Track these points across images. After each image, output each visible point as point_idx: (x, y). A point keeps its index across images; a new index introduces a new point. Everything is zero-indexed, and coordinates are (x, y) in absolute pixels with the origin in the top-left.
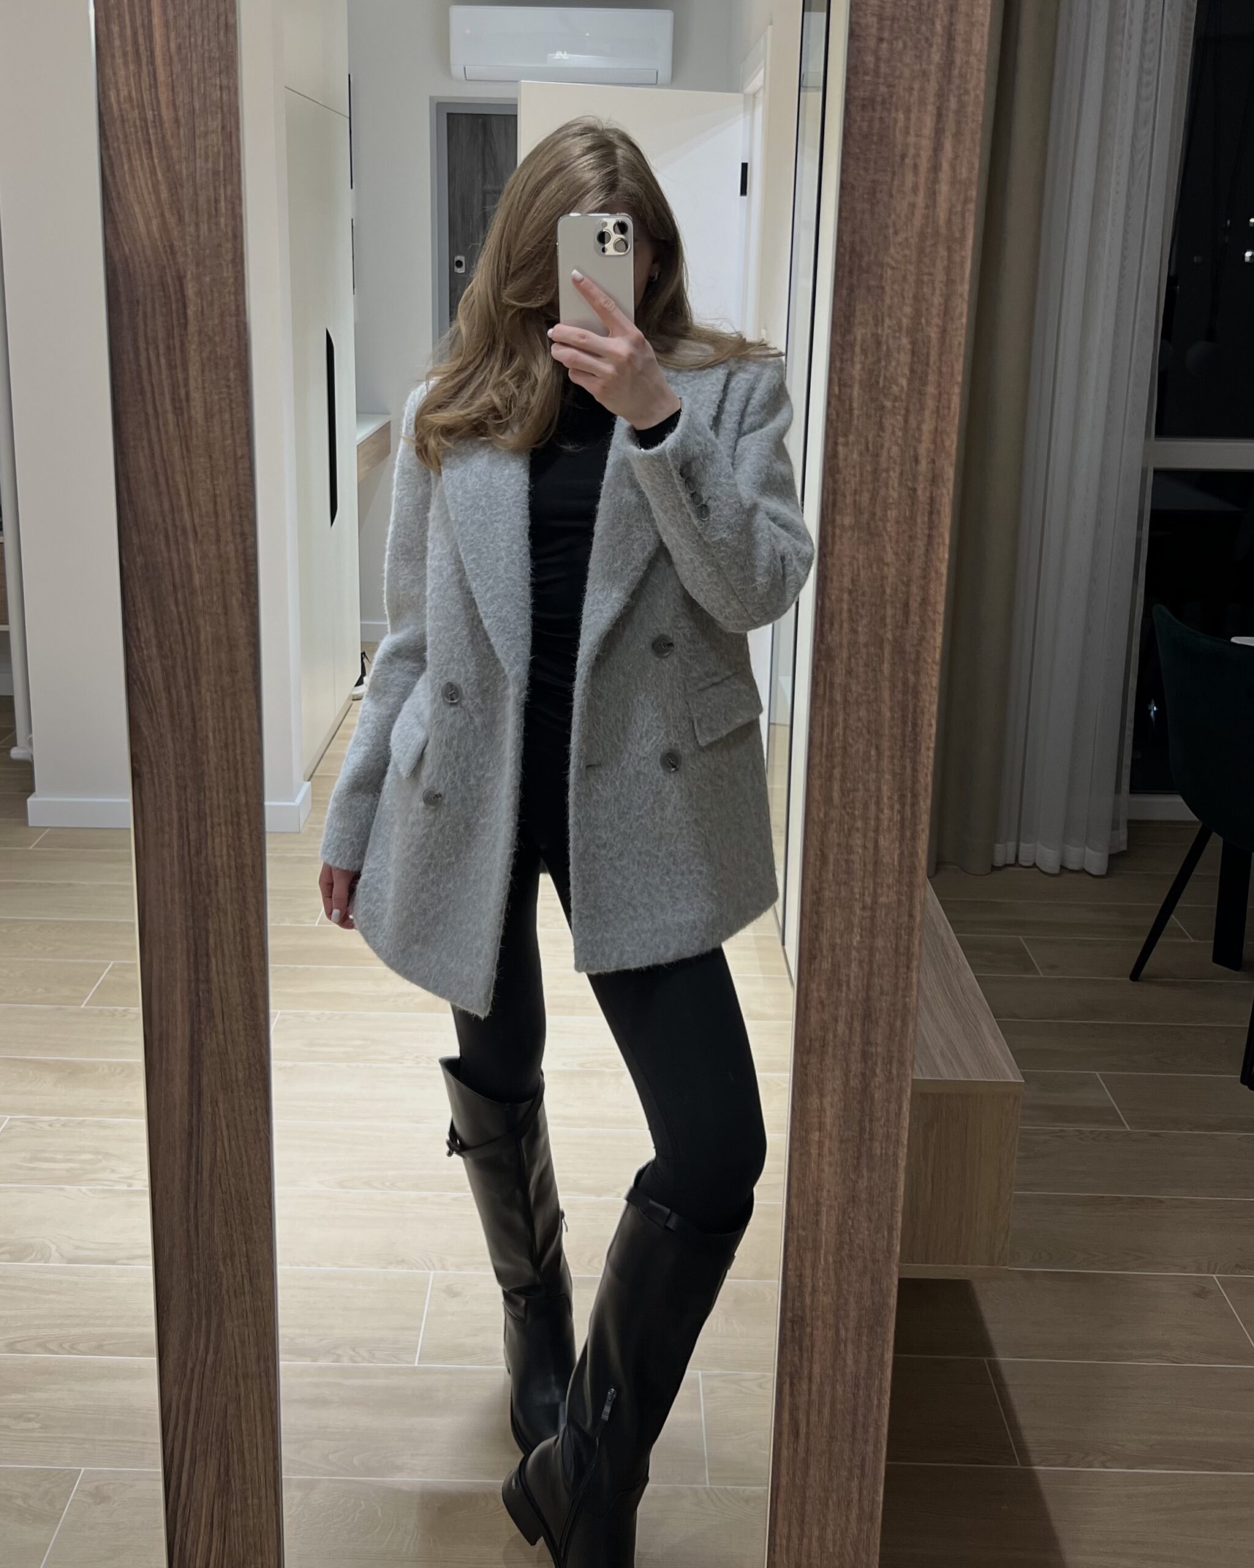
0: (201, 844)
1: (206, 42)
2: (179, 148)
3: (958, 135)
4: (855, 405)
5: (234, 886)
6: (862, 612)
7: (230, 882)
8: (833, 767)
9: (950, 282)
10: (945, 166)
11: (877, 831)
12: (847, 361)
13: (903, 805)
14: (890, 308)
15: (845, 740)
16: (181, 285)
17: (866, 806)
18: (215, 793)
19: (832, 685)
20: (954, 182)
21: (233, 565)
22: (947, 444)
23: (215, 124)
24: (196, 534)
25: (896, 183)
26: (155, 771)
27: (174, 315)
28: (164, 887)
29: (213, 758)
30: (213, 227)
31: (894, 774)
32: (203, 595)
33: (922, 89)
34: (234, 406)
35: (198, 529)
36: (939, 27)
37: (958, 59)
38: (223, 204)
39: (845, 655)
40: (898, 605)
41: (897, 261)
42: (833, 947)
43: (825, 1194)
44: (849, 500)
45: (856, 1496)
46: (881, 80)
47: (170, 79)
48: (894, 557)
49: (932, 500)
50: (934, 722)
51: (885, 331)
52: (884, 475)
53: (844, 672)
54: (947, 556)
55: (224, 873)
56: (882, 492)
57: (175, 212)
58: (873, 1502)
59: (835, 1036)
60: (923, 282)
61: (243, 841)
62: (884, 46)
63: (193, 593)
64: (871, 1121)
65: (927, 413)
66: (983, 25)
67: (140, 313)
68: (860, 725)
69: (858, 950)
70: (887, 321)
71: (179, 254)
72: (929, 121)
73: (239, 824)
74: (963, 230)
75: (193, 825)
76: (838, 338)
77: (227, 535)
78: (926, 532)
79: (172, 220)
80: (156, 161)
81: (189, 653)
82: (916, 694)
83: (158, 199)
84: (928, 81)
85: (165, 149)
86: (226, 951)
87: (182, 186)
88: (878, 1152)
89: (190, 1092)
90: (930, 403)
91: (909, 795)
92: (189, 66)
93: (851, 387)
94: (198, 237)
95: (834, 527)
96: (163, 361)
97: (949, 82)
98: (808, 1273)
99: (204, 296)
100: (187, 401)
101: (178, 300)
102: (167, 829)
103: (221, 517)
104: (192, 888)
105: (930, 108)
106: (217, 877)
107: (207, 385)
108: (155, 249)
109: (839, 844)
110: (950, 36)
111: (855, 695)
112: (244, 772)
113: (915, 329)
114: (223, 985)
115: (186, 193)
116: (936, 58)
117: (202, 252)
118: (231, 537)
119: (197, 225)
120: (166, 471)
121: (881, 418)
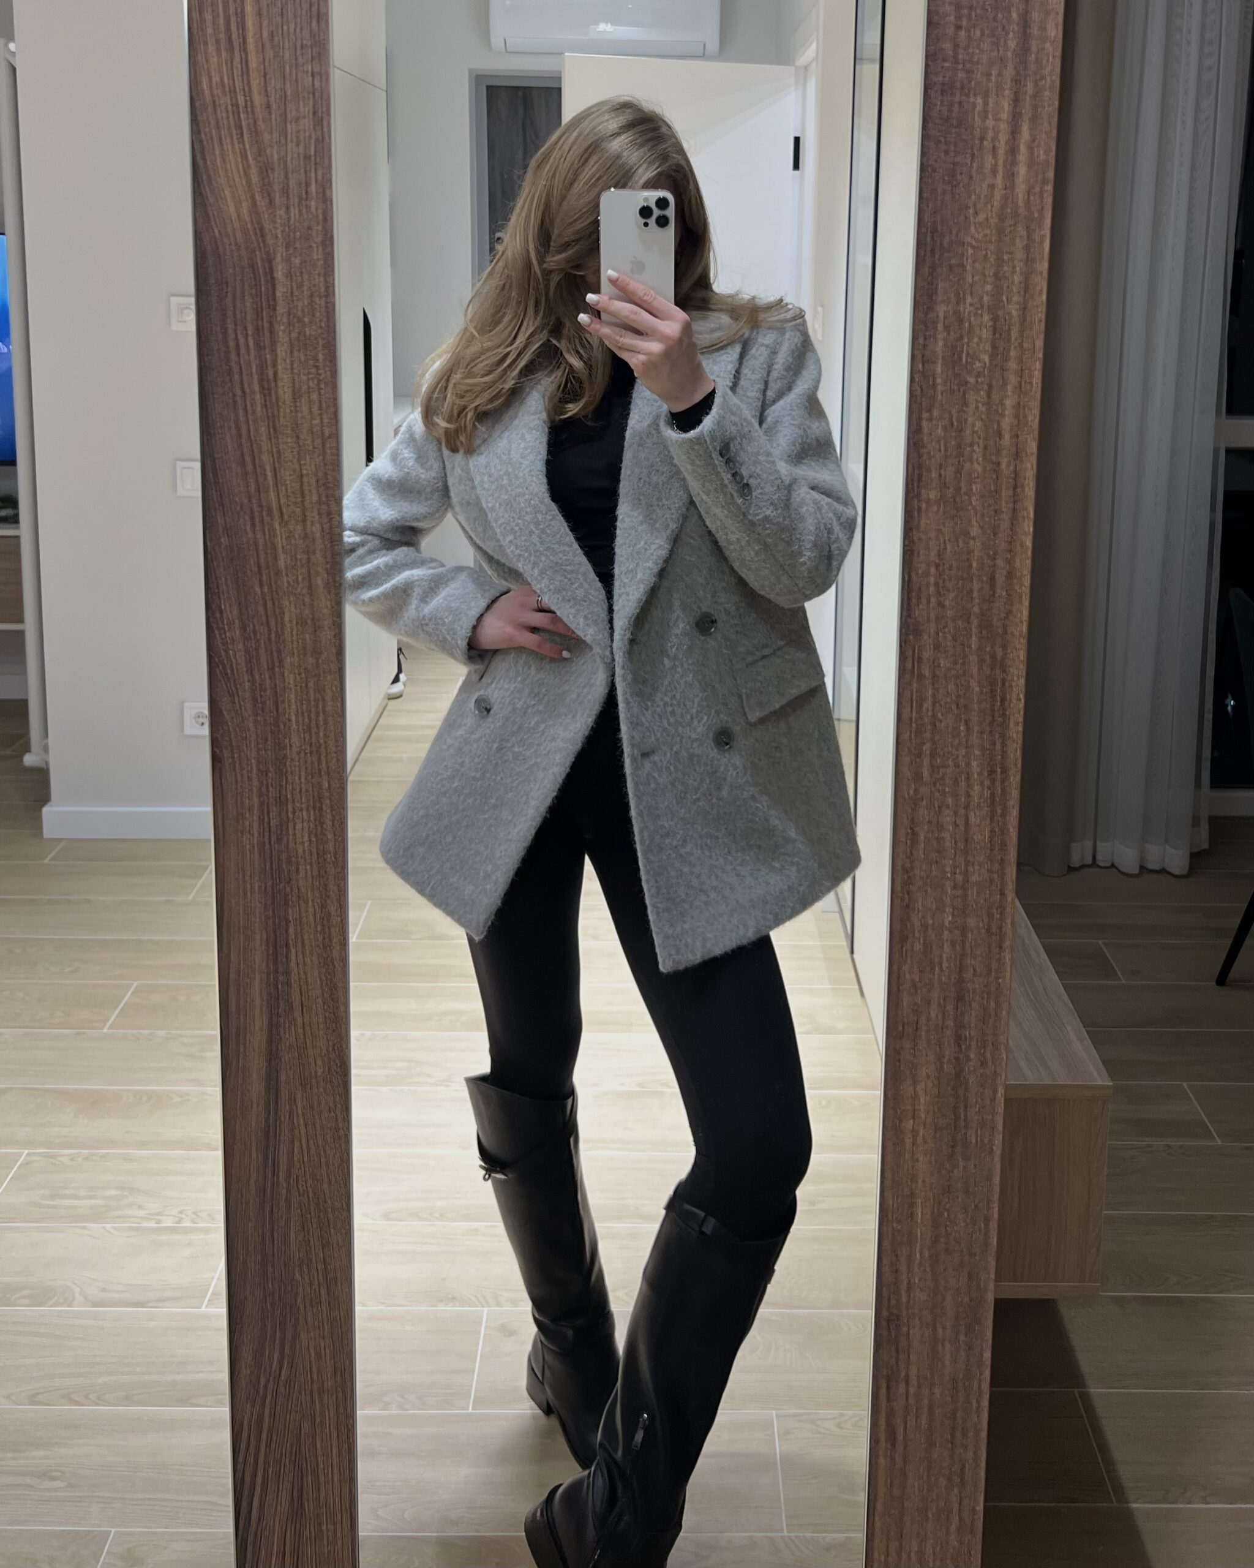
0: (282, 831)
1: (298, 30)
2: (271, 133)
3: (1035, 118)
4: (939, 381)
5: (315, 873)
6: (949, 585)
7: (311, 869)
8: (923, 743)
9: (1029, 261)
10: (1023, 148)
11: (967, 807)
12: (930, 337)
13: (993, 781)
14: (972, 286)
15: (934, 716)
16: (271, 269)
18: (297, 778)
19: (920, 660)
20: (1031, 163)
21: (319, 545)
22: (1029, 419)
23: (306, 109)
24: (282, 513)
25: (975, 165)
26: (236, 756)
27: (263, 297)
28: (244, 875)
29: (295, 740)
30: (304, 211)
31: (983, 749)
32: (287, 575)
33: (999, 75)
34: (322, 386)
35: (284, 510)
36: (1014, 16)
37: (1034, 45)
38: (313, 187)
39: (932, 629)
40: (984, 579)
41: (977, 241)
42: (924, 926)
43: (920, 1183)
44: (934, 475)
45: (956, 1506)
46: (960, 66)
47: (262, 66)
48: (980, 531)
49: (1016, 475)
50: (1022, 696)
51: (967, 308)
52: (968, 449)
53: (932, 646)
54: (1031, 529)
55: (305, 860)
56: (967, 466)
57: (265, 195)
58: (974, 1511)
59: (928, 1019)
60: (1003, 260)
61: (325, 826)
62: (963, 33)
63: (278, 573)
64: (966, 1107)
65: (1010, 388)
66: (1057, 13)
68: (949, 700)
69: (951, 931)
70: (969, 300)
71: (269, 237)
72: (1006, 105)
73: (321, 809)
74: (1042, 210)
75: (274, 810)
76: (921, 315)
77: (313, 515)
78: (1011, 505)
79: (262, 203)
80: (247, 146)
81: (273, 635)
82: (1004, 668)
83: (249, 182)
84: (1006, 67)
85: (256, 133)
86: (307, 942)
87: (273, 169)
88: (974, 1141)
89: (268, 1088)
90: (1013, 379)
91: (999, 770)
92: (281, 54)
93: (934, 362)
94: (289, 219)
95: (919, 501)
96: (251, 342)
97: (1026, 68)
98: (903, 1268)
99: (294, 278)
100: (276, 381)
101: (267, 282)
102: (247, 815)
103: (307, 498)
104: (272, 874)
105: (1007, 92)
106: (298, 863)
107: (295, 365)
108: (245, 232)
109: (929, 822)
110: (1025, 23)
111: (943, 669)
112: (327, 756)
113: (995, 308)
114: (303, 977)
115: (277, 176)
116: (1012, 44)
117: (292, 234)
118: (317, 517)
119: (288, 208)
120: (253, 451)
121: (964, 393)
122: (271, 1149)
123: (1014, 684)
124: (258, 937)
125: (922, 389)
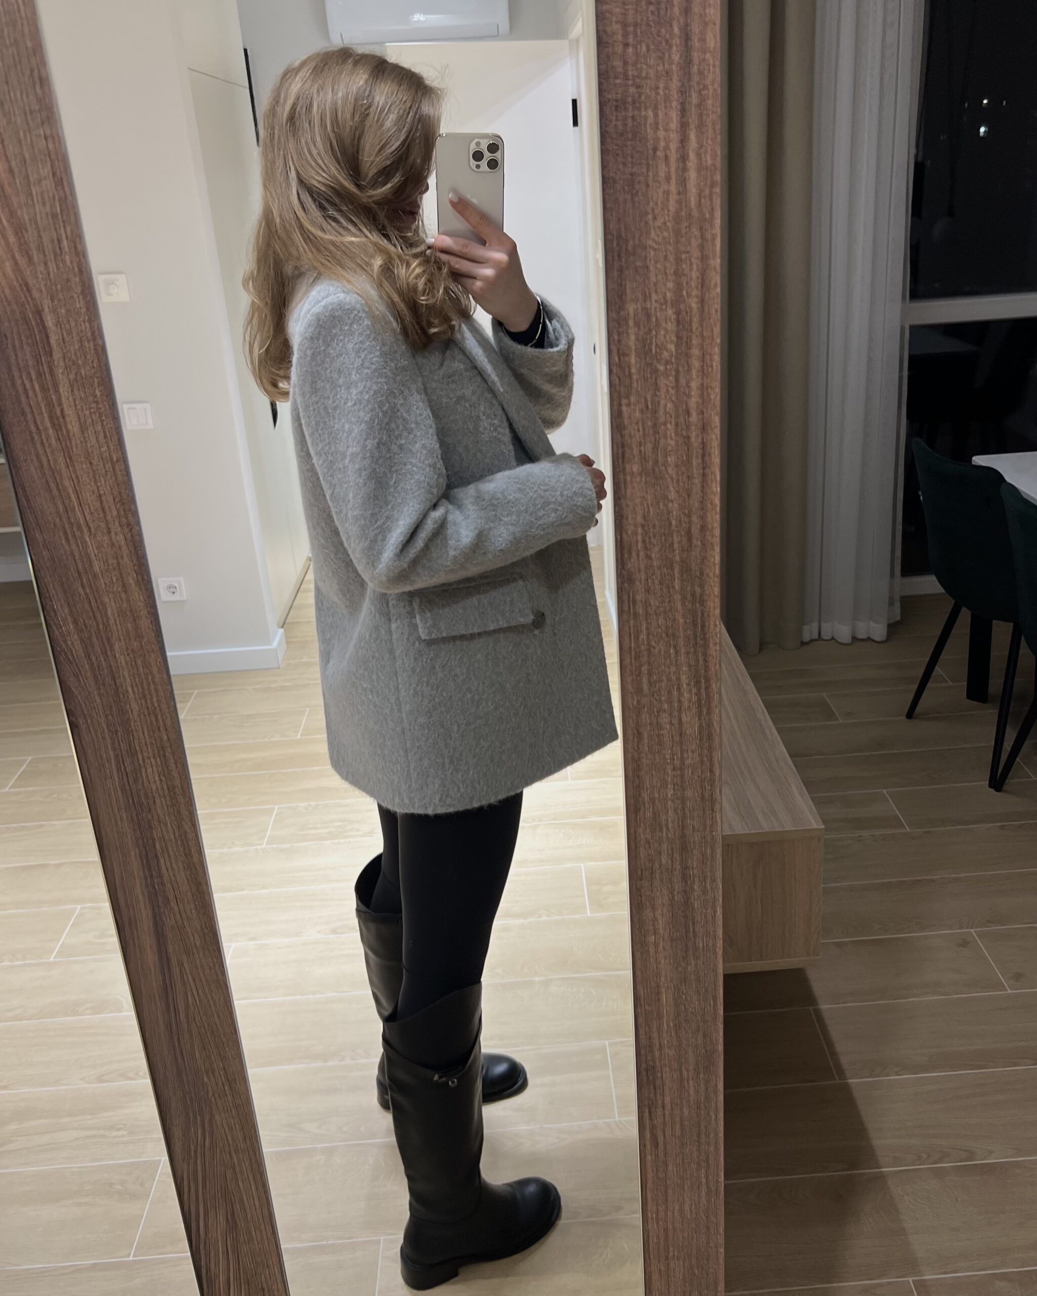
0: (136, 774)
1: (24, 96)
2: (18, 196)
3: (700, 127)
4: (633, 371)
5: (169, 803)
6: (654, 541)
7: (166, 801)
8: (641, 666)
9: (704, 258)
10: (692, 156)
11: (680, 710)
12: (623, 333)
14: (655, 284)
15: (649, 644)
16: (41, 318)
17: (670, 693)
18: (141, 734)
19: (634, 602)
20: (700, 169)
21: (125, 551)
22: (712, 397)
23: (46, 171)
24: (89, 528)
25: (650, 174)
26: (89, 721)
27: (40, 346)
28: (113, 810)
29: (135, 706)
30: (61, 265)
31: (690, 666)
32: (104, 579)
33: (666, 88)
34: (104, 418)
35: (91, 525)
36: (676, 30)
37: (695, 55)
38: (65, 243)
39: (643, 577)
40: (682, 533)
41: (657, 243)
42: (653, 800)
43: (663, 979)
44: (635, 452)
45: (704, 1180)
46: (630, 82)
48: (676, 495)
49: (704, 445)
51: (653, 305)
52: (663, 427)
53: (643, 590)
54: (719, 490)
55: (159, 794)
56: (662, 442)
57: (24, 253)
58: (717, 1182)
59: (660, 865)
60: (681, 260)
61: (170, 768)
62: (630, 50)
63: (95, 576)
64: (694, 924)
65: (694, 372)
66: (715, 24)
67: (10, 346)
68: (660, 630)
69: (673, 802)
70: (654, 297)
71: (34, 291)
72: (674, 115)
73: (165, 756)
74: (712, 212)
75: (127, 761)
76: (614, 315)
78: (701, 471)
79: (22, 262)
81: (101, 626)
82: (702, 602)
84: (671, 80)
86: (171, 853)
87: (27, 231)
88: (701, 946)
89: (160, 958)
90: (696, 364)
91: (703, 681)
93: (628, 355)
94: (49, 274)
95: (625, 474)
96: (37, 387)
97: (690, 80)
98: (655, 1035)
99: (63, 326)
100: (64, 417)
101: (40, 331)
102: (107, 765)
103: (108, 512)
104: (135, 808)
105: (674, 104)
106: (154, 798)
107: (77, 403)
108: (12, 288)
109: (650, 724)
110: (687, 37)
111: (654, 608)
112: (162, 715)
113: (678, 300)
114: (172, 877)
115: (31, 235)
116: (676, 57)
117: (54, 287)
118: (119, 529)
119: (46, 264)
120: (56, 479)
121: (656, 380)
122: (170, 997)
123: (711, 614)
124: (133, 853)
125: (620, 379)
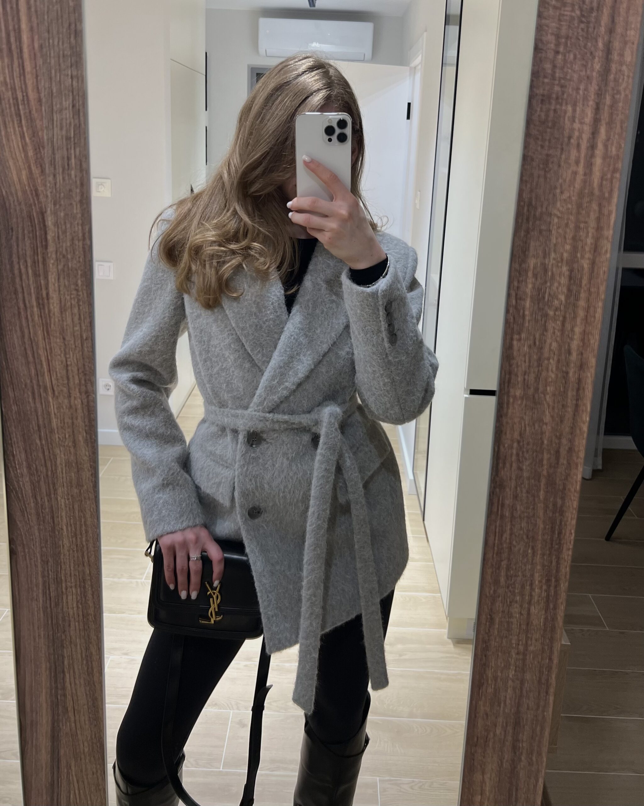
0: (58, 600)
1: (61, 43)
2: (41, 120)
3: (610, 124)
4: (527, 313)
5: (82, 628)
6: (527, 456)
7: (79, 625)
8: (502, 561)
9: (599, 229)
10: (600, 146)
11: (530, 603)
12: (522, 281)
13: (549, 587)
14: (555, 245)
16: (44, 219)
17: (523, 587)
18: (68, 566)
19: (503, 505)
20: (605, 157)
21: (80, 414)
22: (592, 342)
23: (67, 103)
24: (54, 391)
25: (563, 157)
26: (26, 550)
27: (38, 239)
28: (34, 627)
29: (66, 541)
30: (67, 178)
31: (543, 566)
32: (58, 434)
33: (586, 89)
34: (81, 303)
35: (55, 389)
36: (600, 45)
37: (614, 67)
38: (73, 161)
39: (513, 484)
40: (552, 452)
41: (562, 213)
42: (495, 678)
44: (520, 379)
46: (557, 82)
47: (34, 70)
48: (550, 419)
49: (579, 381)
50: (573, 531)
51: (551, 261)
52: (546, 362)
53: (512, 496)
54: (588, 419)
55: (75, 619)
56: (544, 374)
57: (39, 166)
59: (495, 735)
60: (579, 227)
61: (87, 598)
62: (560, 57)
63: (52, 431)
64: (517, 790)
65: (579, 320)
66: (633, 43)
67: (14, 238)
68: (522, 532)
69: (513, 681)
70: (553, 255)
71: (41, 197)
72: (590, 112)
73: (84, 587)
74: (611, 192)
75: (53, 587)
76: (517, 266)
77: (76, 393)
78: (574, 402)
79: (36, 171)
80: (25, 129)
81: (49, 473)
82: (562, 513)
83: (26, 156)
84: (591, 84)
85: (31, 119)
86: (76, 669)
87: (43, 148)
90: (581, 313)
91: (553, 580)
92: (48, 61)
93: (524, 300)
94: (55, 184)
95: (508, 396)
96: (30, 271)
97: (606, 85)
99: (60, 226)
100: (48, 299)
101: (40, 229)
102: (35, 589)
103: (71, 380)
104: (53, 628)
105: (591, 103)
106: (70, 621)
107: (61, 288)
108: (24, 192)
109: (502, 612)
110: (608, 51)
111: (519, 513)
112: (88, 552)
113: (572, 261)
114: (74, 692)
115: (47, 152)
116: (597, 67)
117: (58, 195)
118: (78, 394)
119: (55, 176)
120: (33, 348)
121: (545, 322)
122: (55, 794)
123: (568, 523)
124: (44, 666)
125: (514, 318)
